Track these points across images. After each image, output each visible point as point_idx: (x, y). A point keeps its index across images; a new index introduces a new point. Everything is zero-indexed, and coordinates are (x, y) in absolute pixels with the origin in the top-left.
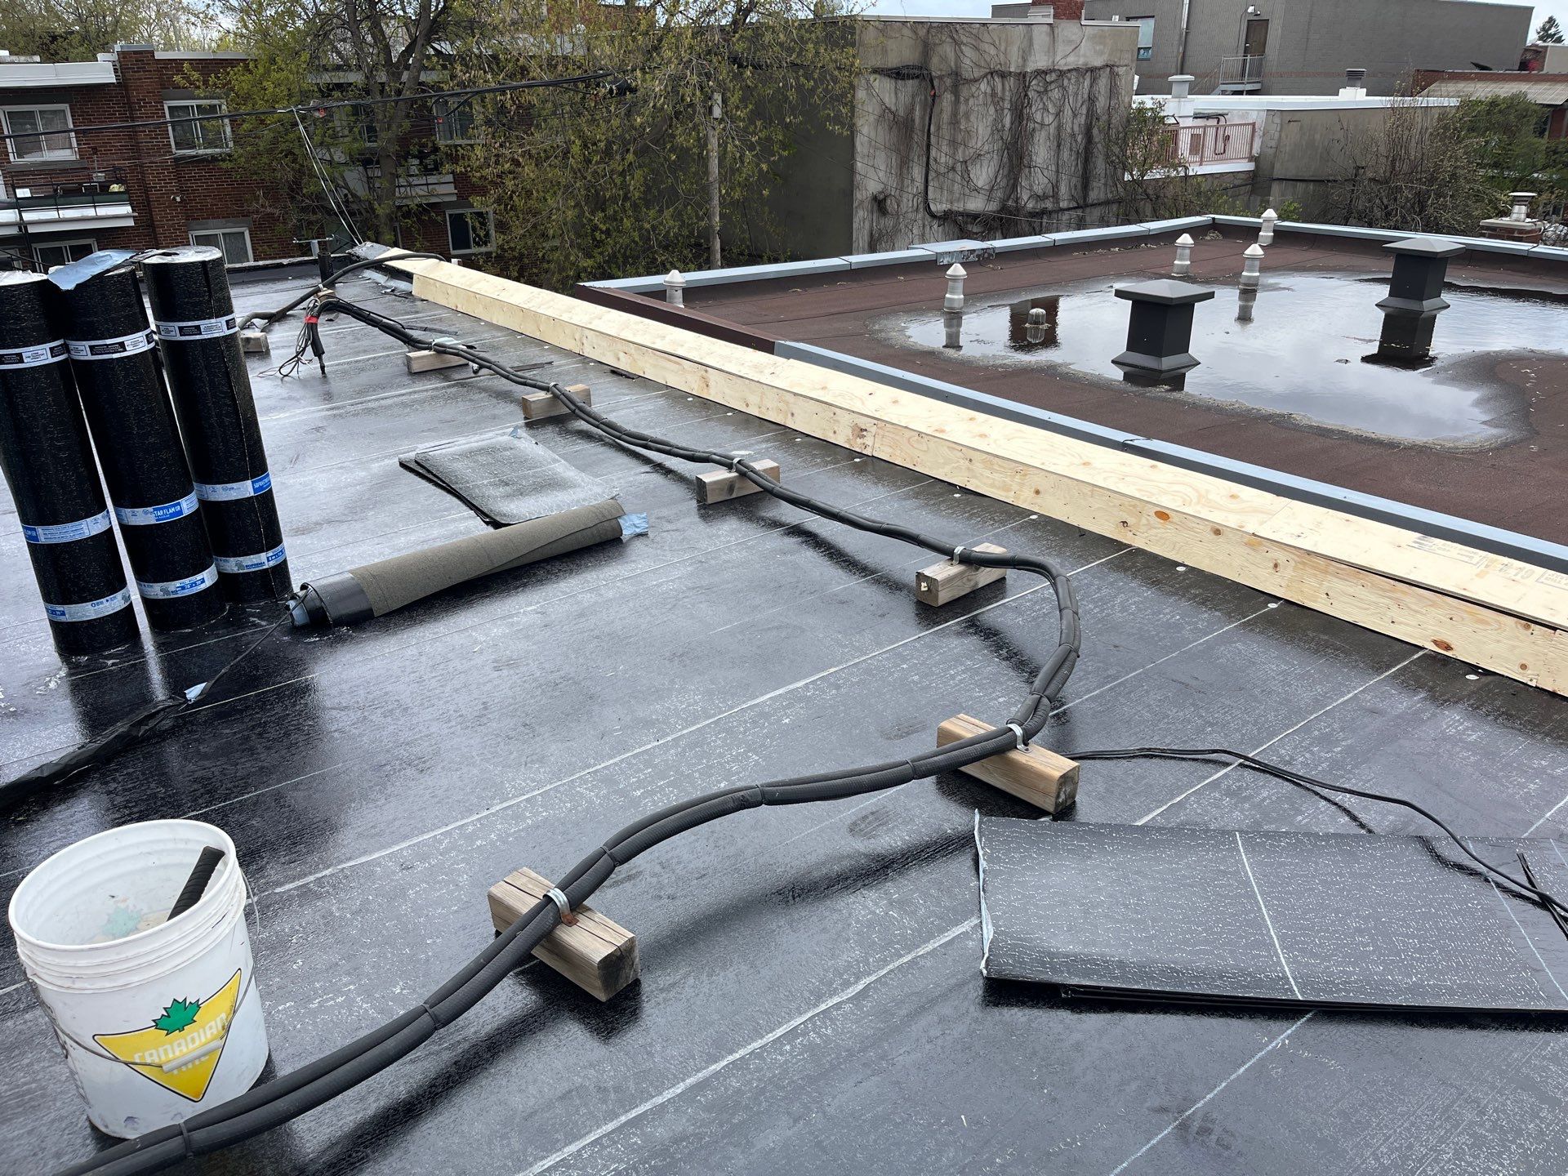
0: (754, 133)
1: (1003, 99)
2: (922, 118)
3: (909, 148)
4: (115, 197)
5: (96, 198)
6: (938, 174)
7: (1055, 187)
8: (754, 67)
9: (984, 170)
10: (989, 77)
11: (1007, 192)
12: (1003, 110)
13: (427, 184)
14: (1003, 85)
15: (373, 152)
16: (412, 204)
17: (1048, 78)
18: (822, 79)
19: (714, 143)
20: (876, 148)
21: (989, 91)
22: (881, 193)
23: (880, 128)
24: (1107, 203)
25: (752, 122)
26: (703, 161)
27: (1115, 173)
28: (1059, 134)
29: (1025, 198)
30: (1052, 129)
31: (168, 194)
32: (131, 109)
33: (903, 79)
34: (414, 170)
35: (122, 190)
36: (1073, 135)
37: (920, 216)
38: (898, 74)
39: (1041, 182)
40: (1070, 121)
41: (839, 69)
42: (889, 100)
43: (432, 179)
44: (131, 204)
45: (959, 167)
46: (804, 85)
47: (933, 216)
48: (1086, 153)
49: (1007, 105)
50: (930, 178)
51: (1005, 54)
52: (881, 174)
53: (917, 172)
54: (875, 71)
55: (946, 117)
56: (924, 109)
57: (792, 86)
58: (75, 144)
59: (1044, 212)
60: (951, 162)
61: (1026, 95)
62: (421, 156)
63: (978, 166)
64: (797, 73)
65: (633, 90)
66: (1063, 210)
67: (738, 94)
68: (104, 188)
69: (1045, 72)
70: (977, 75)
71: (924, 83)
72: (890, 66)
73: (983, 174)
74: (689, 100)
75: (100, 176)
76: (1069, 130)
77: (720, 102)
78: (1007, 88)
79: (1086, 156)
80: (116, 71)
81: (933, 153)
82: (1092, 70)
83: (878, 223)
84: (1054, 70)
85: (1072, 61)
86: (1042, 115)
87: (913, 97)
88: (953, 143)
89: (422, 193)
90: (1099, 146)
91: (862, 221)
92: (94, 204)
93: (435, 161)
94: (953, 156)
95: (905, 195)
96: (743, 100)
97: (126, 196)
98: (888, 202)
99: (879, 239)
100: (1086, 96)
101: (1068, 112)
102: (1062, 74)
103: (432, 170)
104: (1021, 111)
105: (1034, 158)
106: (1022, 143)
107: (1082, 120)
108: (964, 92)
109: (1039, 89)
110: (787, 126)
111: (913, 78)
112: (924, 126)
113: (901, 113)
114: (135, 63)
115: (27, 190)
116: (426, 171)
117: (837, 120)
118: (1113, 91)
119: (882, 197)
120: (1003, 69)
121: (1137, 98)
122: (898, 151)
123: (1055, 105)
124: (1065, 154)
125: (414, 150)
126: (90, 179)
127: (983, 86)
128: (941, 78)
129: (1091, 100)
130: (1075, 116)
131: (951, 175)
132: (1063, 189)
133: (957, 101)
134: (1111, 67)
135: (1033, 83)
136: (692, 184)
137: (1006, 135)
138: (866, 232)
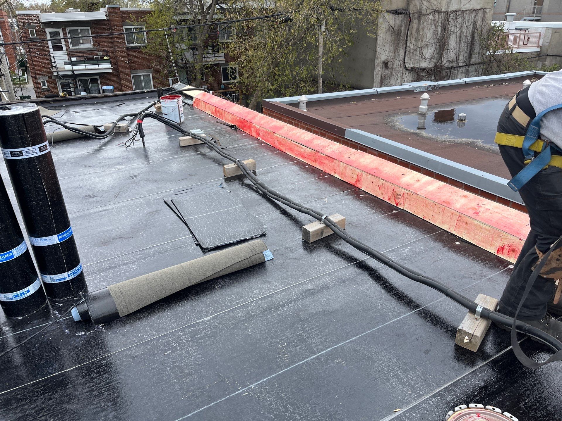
0: (337, 37)
1: (438, 22)
2: (405, 30)
3: (399, 42)
4: (105, 61)
5: (99, 61)
6: (410, 52)
7: (458, 57)
8: (339, 11)
9: (429, 51)
10: (433, 13)
11: (438, 60)
12: (438, 26)
13: (215, 57)
14: (439, 16)
15: (195, 44)
16: (208, 64)
17: (457, 14)
18: (366, 15)
19: (321, 41)
20: (385, 42)
21: (433, 19)
22: (386, 60)
23: (387, 34)
24: (479, 64)
25: (337, 32)
26: (317, 47)
27: (483, 52)
28: (460, 36)
29: (445, 62)
30: (458, 34)
31: (124, 60)
32: (112, 29)
33: (398, 14)
34: (210, 52)
35: (108, 59)
36: (466, 36)
37: (401, 69)
38: (396, 12)
39: (452, 55)
40: (465, 31)
41: (373, 10)
42: (392, 23)
43: (216, 55)
44: (111, 64)
45: (418, 50)
46: (358, 17)
47: (407, 69)
48: (471, 43)
49: (440, 24)
50: (406, 54)
51: (440, 4)
52: (387, 53)
53: (401, 52)
54: (387, 11)
55: (414, 29)
56: (406, 26)
57: (353, 18)
58: (92, 42)
59: (452, 67)
60: (415, 48)
61: (448, 20)
62: (213, 47)
63: (426, 49)
64: (356, 12)
65: (291, 20)
66: (460, 67)
67: (332, 20)
68: (102, 58)
69: (456, 11)
70: (428, 12)
71: (406, 16)
72: (393, 9)
73: (428, 53)
74: (312, 23)
75: (101, 54)
76: (465, 34)
77: (324, 24)
78: (440, 17)
79: (472, 45)
80: (106, 15)
81: (408, 44)
82: (476, 11)
83: (384, 72)
84: (460, 10)
85: (468, 7)
86: (454, 28)
87: (402, 21)
88: (417, 40)
89: (212, 60)
90: (477, 41)
91: (378, 71)
92: (98, 63)
93: (218, 48)
94: (416, 45)
95: (396, 61)
96: (334, 24)
97: (109, 61)
98: (389, 64)
99: (384, 78)
100: (473, 21)
101: (465, 27)
102: (463, 12)
103: (217, 51)
104: (445, 27)
105: (450, 46)
106: (445, 40)
107: (470, 30)
108: (423, 19)
109: (453, 18)
110: (351, 34)
111: (402, 14)
112: (405, 33)
113: (396, 28)
114: (113, 12)
115: (75, 58)
116: (214, 52)
117: (371, 31)
118: (484, 19)
119: (386, 62)
120: (439, 10)
121: (494, 22)
122: (394, 43)
123: (459, 24)
124: (463, 44)
125: (210, 44)
126: (97, 55)
127: (431, 17)
128: (413, 14)
129: (475, 22)
130: (468, 28)
131: (415, 53)
132: (461, 59)
133: (419, 23)
134: (483, 9)
135: (451, 15)
136: (313, 57)
137: (439, 36)
138: (379, 76)
